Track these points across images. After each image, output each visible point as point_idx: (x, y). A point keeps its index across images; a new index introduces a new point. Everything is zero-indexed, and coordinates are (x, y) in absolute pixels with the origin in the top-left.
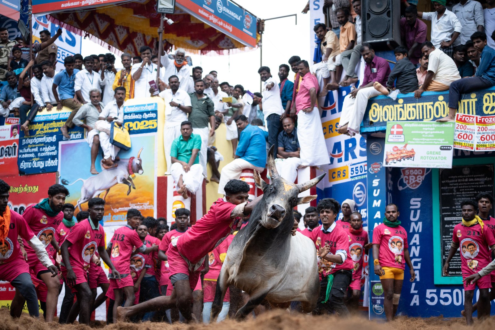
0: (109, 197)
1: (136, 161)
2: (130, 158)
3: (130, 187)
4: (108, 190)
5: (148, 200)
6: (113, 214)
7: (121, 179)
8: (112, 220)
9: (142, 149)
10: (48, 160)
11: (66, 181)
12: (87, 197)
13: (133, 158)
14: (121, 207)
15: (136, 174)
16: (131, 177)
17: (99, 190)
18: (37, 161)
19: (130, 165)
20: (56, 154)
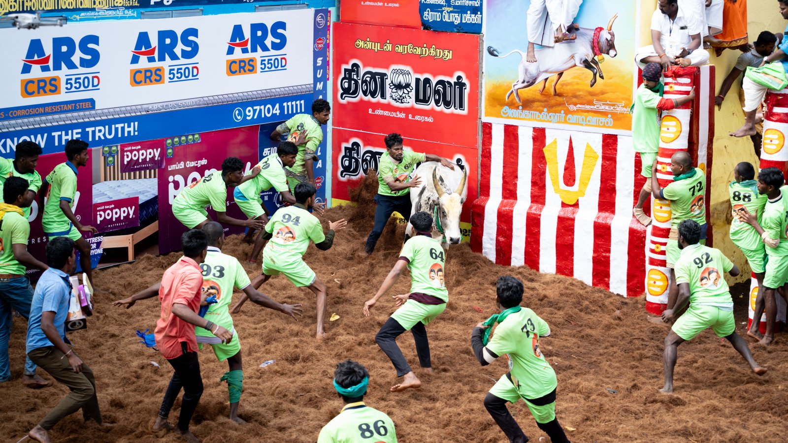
0: (562, 85)
1: (605, 36)
2: (596, 29)
3: (595, 75)
4: (561, 74)
5: (623, 99)
6: (568, 112)
7: (581, 60)
8: (565, 122)
9: (616, 17)
10: (467, 13)
11: (494, 50)
12: (527, 80)
13: (601, 29)
14: (581, 104)
15: (604, 55)
16: (596, 58)
17: (546, 71)
18: (449, 13)
19: (596, 41)
20: (479, 5)
